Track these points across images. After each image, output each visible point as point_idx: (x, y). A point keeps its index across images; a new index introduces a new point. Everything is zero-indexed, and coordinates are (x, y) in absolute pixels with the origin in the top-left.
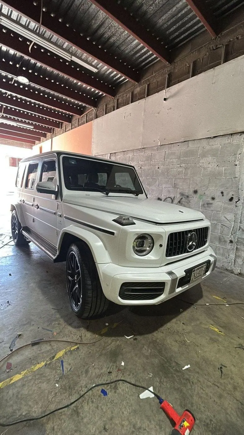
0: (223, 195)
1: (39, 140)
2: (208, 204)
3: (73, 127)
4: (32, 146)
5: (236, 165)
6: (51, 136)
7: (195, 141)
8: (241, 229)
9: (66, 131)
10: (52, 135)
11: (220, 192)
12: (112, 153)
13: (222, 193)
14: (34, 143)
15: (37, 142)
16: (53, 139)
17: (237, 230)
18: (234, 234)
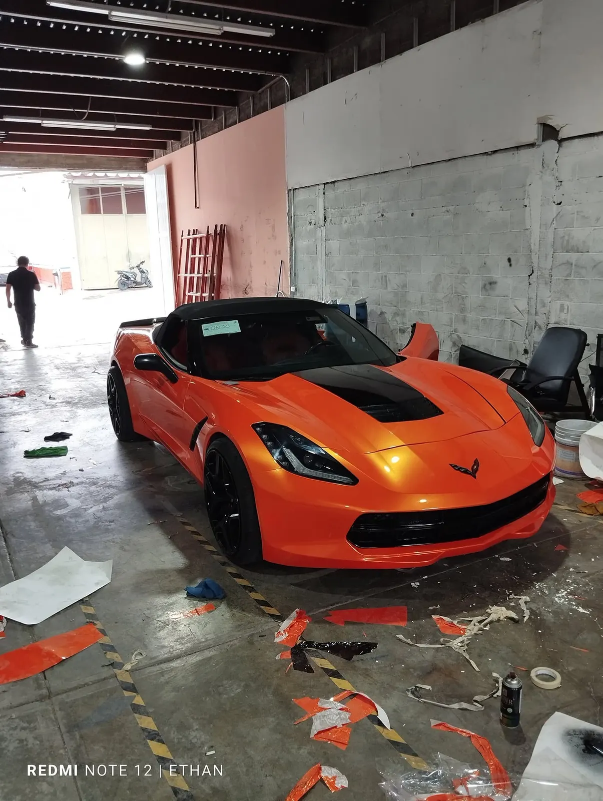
0: (510, 265)
1: (163, 146)
2: (490, 284)
3: (242, 115)
4: (146, 161)
5: (526, 206)
6: (192, 135)
7: (467, 159)
8: (537, 327)
9: (227, 124)
10: (194, 133)
11: (507, 258)
12: (327, 183)
13: (509, 260)
14: (151, 155)
15: (157, 151)
16: (197, 143)
17: (532, 329)
18: (529, 336)
